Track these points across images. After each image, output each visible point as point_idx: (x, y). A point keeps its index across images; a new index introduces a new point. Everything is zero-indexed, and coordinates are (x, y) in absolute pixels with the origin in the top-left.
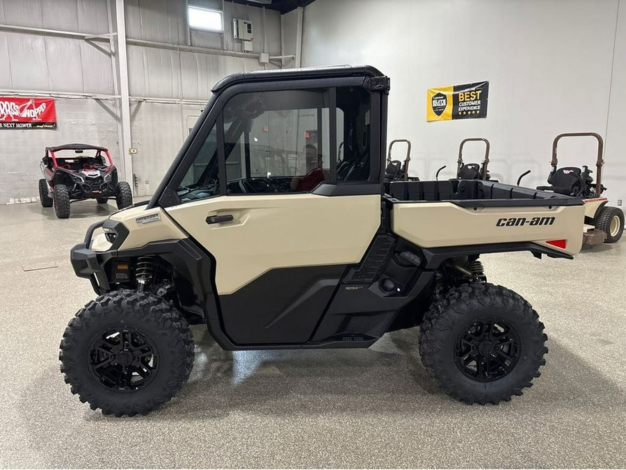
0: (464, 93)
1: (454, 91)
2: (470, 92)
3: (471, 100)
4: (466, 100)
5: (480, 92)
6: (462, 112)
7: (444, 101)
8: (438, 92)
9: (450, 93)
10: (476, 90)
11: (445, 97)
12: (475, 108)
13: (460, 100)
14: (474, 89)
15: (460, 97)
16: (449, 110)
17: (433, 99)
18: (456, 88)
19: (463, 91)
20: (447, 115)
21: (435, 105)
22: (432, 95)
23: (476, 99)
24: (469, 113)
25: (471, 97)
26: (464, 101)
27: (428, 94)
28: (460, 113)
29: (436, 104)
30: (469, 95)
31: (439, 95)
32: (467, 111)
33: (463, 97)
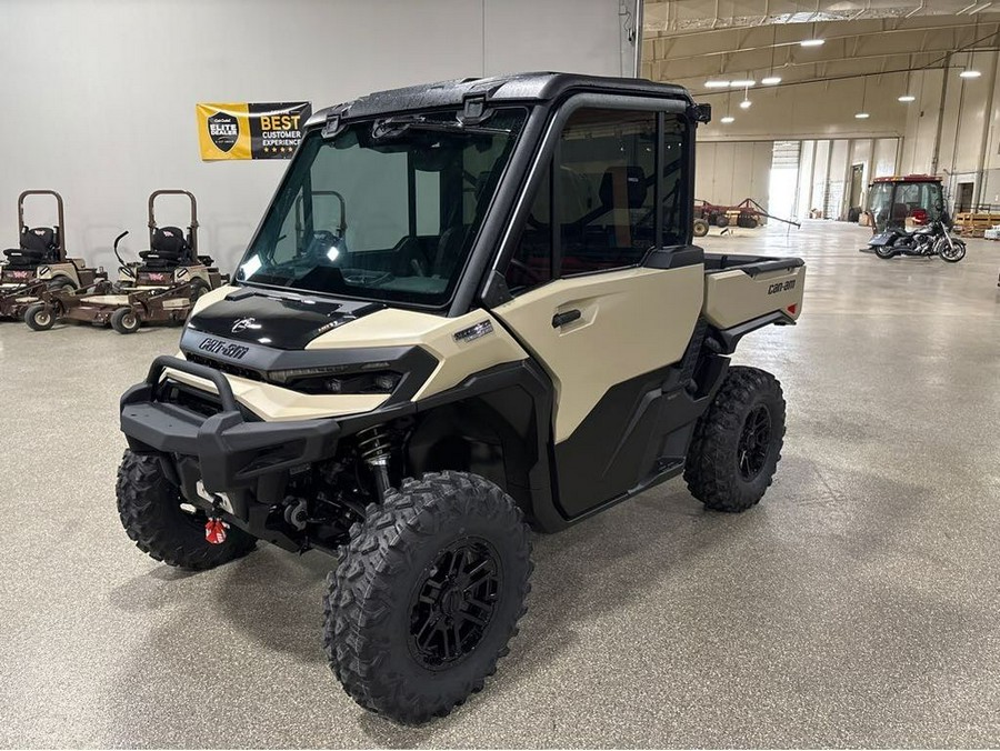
0: (270, 117)
1: (251, 111)
2: (281, 116)
3: (282, 130)
4: (274, 128)
5: (299, 117)
6: (270, 148)
7: (233, 126)
8: (219, 110)
9: (244, 115)
10: (290, 114)
11: (234, 120)
12: (292, 142)
13: (264, 128)
14: (286, 111)
15: (263, 123)
16: (244, 142)
17: (210, 123)
18: (253, 108)
19: (268, 114)
20: (240, 150)
21: (217, 133)
22: (209, 116)
23: (292, 129)
24: (283, 150)
25: (282, 124)
26: (271, 130)
27: (199, 113)
28: (266, 150)
29: (216, 129)
30: (280, 120)
31: (221, 116)
32: (279, 147)
33: (268, 123)
